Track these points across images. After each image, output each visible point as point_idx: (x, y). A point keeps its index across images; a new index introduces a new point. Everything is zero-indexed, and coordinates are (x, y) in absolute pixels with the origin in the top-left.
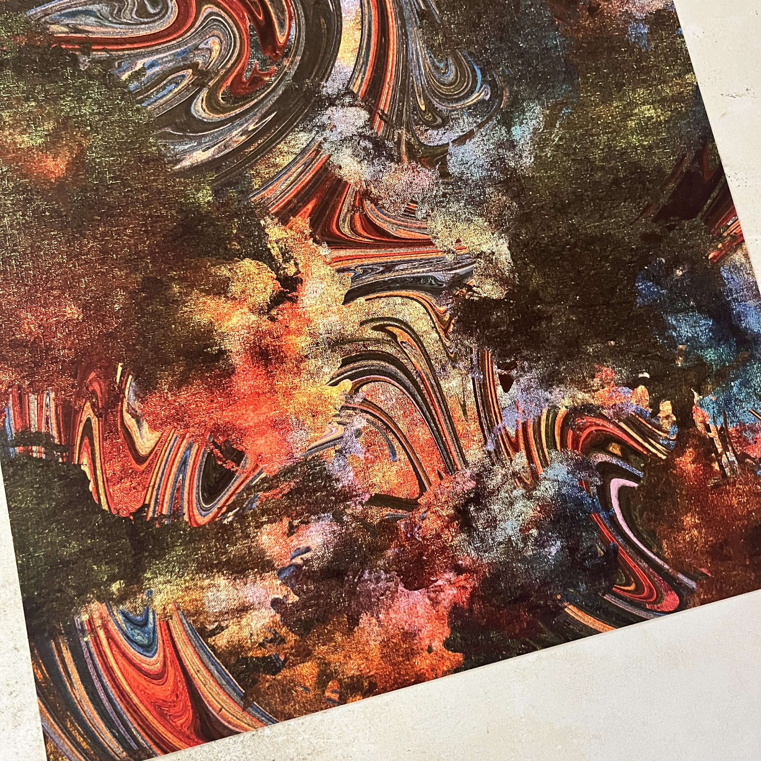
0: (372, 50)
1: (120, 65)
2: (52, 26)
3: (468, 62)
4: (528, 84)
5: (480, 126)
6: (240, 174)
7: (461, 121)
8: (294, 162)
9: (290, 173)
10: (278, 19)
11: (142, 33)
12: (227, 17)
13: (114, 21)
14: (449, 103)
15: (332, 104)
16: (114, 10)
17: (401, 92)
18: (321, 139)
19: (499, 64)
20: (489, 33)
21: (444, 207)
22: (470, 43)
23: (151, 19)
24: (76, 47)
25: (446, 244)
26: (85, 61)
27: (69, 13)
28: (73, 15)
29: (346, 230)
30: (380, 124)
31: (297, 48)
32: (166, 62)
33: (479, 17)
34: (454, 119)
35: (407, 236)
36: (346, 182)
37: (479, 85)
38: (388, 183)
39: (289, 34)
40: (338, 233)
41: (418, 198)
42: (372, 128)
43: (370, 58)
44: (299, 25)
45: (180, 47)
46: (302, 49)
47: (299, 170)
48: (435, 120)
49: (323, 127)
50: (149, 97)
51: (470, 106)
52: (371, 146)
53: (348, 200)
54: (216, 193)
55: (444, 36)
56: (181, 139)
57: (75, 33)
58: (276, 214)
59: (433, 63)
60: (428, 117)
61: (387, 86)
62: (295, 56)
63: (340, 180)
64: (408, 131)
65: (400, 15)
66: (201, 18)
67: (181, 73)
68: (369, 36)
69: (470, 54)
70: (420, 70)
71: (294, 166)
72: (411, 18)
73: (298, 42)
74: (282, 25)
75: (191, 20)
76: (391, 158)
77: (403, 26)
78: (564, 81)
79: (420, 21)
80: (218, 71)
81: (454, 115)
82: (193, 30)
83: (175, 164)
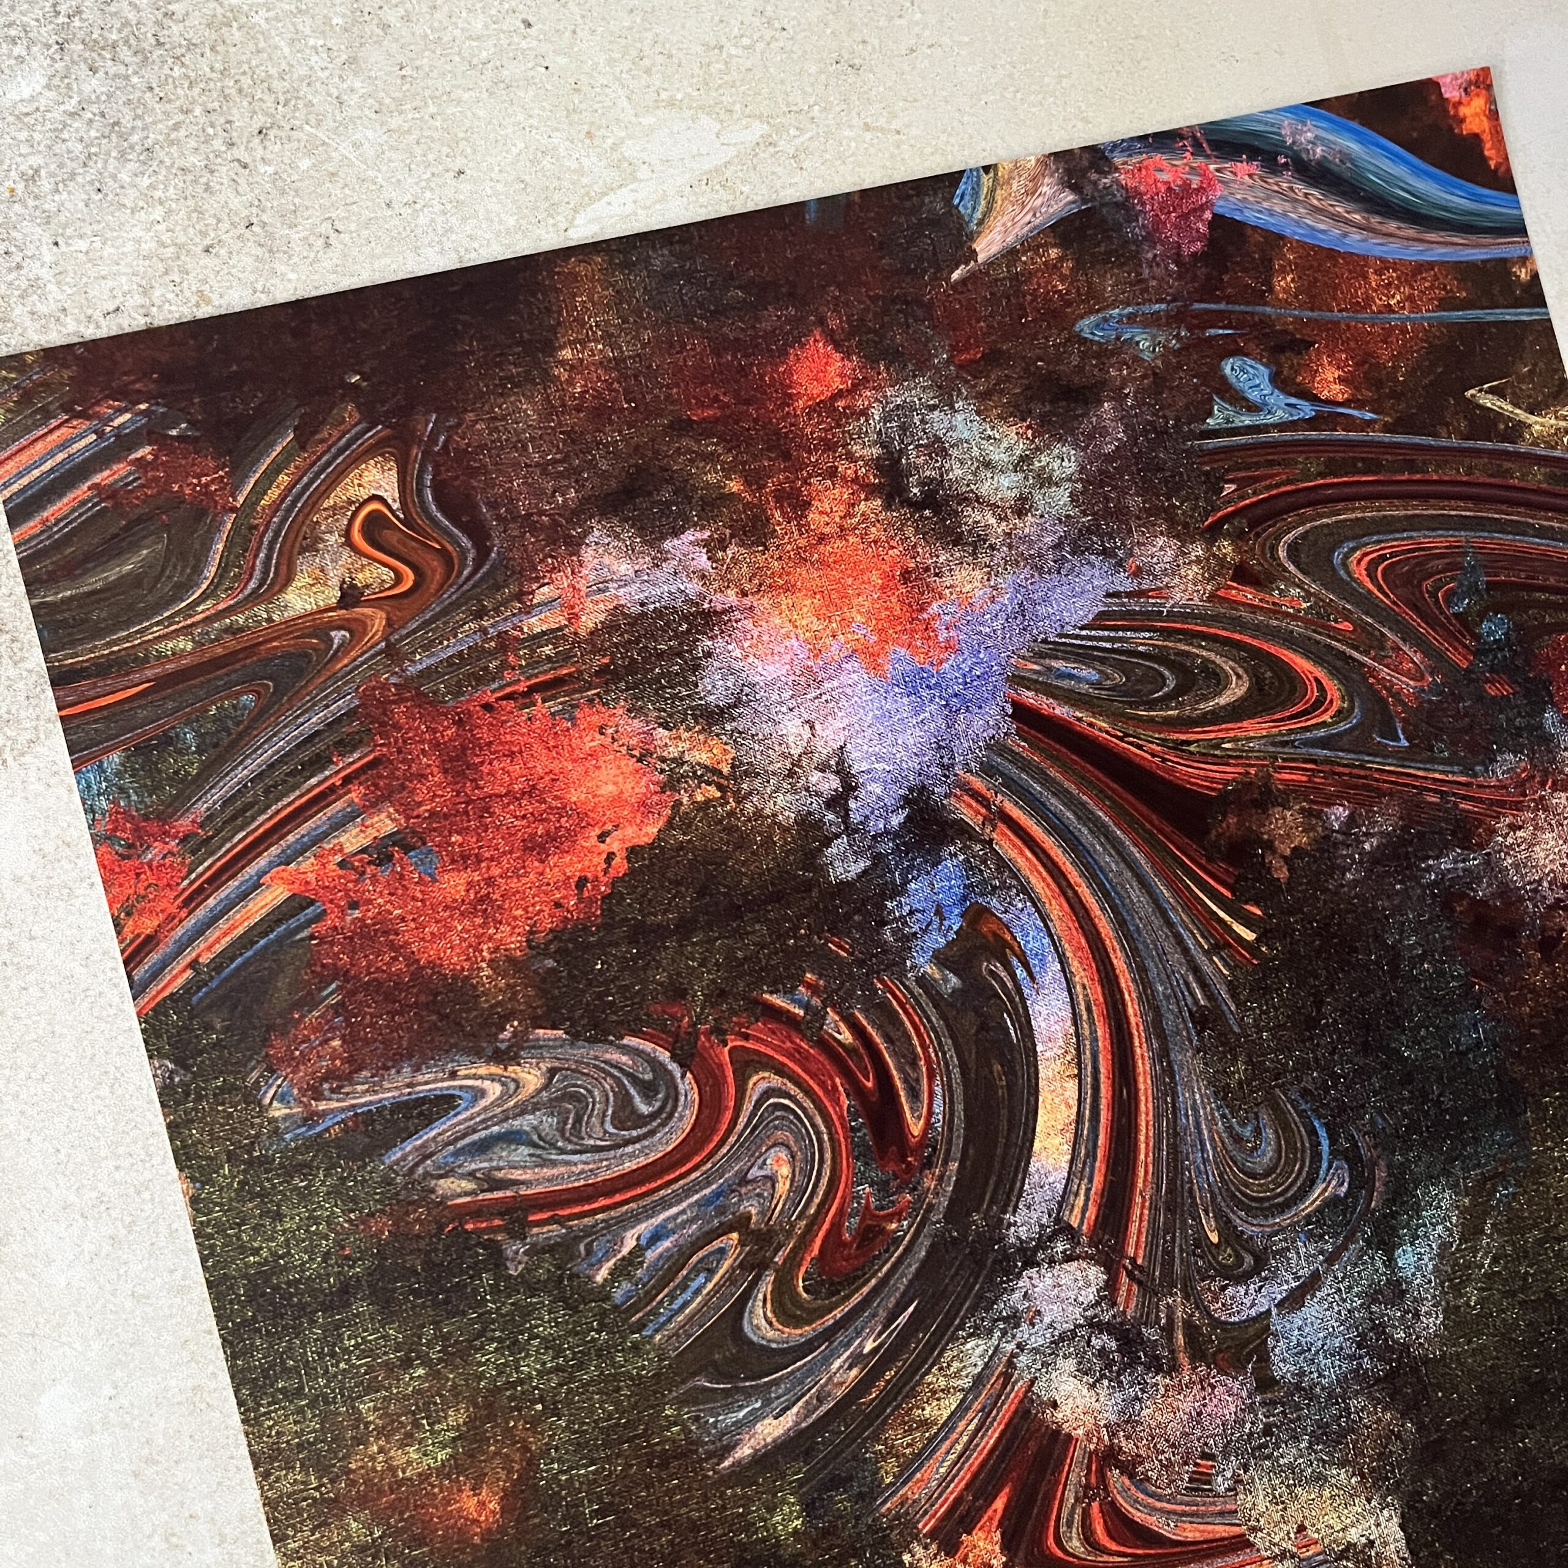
0: (1103, 1120)
1: (589, 1251)
2: (442, 1181)
3: (1301, 1114)
4: (1423, 1144)
5: (1331, 1259)
6: (855, 1458)
7: (1292, 1255)
8: (962, 1409)
9: (954, 1436)
10: (905, 1081)
11: (629, 1166)
12: (800, 1096)
13: (570, 1147)
14: (1266, 1217)
15: (1030, 1262)
16: (565, 1123)
17: (1168, 1209)
18: (1010, 1347)
19: (1363, 1106)
20: (1340, 1037)
21: (1268, 1457)
22: (1303, 1066)
23: (645, 1130)
24: (497, 1222)
25: (1277, 1540)
26: (517, 1252)
27: (474, 1144)
28: (483, 1147)
29: (1075, 1544)
30: (1129, 1290)
31: (950, 1142)
32: (683, 1225)
33: (1319, 1003)
34: (1277, 1252)
35: (1198, 1536)
36: (1069, 1436)
37: (1325, 1165)
38: (1153, 1424)
39: (930, 1113)
40: (1060, 1554)
41: (1215, 1445)
42: (1114, 1304)
43: (1101, 1140)
44: (949, 1088)
45: (709, 1184)
46: (959, 1143)
47: (972, 1427)
48: (1240, 1260)
49: (1014, 1319)
50: (655, 1312)
51: (1309, 1216)
52: (1114, 1345)
53: (1075, 1475)
54: (809, 1508)
55: (1249, 1062)
56: (729, 1399)
57: (490, 1190)
58: (933, 1534)
59: (1229, 1129)
60: (1226, 1257)
61: (1138, 1200)
62: (945, 1163)
63: (1057, 1432)
64: (1187, 1297)
65: (1156, 1029)
66: (748, 1107)
67: (716, 1244)
68: (1096, 1088)
69: (1305, 1093)
70: (1203, 1150)
71: (961, 1418)
72: (1178, 1033)
73: (951, 1129)
74: (914, 1094)
75: (728, 1115)
76: (1155, 1365)
77: (1163, 1054)
78: (1497, 1124)
79: (1198, 1034)
80: (793, 1226)
81: (1279, 1242)
82: (732, 1139)
83: (722, 1458)
